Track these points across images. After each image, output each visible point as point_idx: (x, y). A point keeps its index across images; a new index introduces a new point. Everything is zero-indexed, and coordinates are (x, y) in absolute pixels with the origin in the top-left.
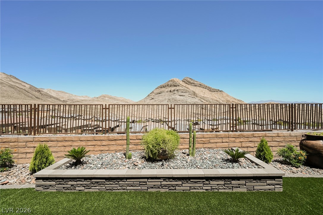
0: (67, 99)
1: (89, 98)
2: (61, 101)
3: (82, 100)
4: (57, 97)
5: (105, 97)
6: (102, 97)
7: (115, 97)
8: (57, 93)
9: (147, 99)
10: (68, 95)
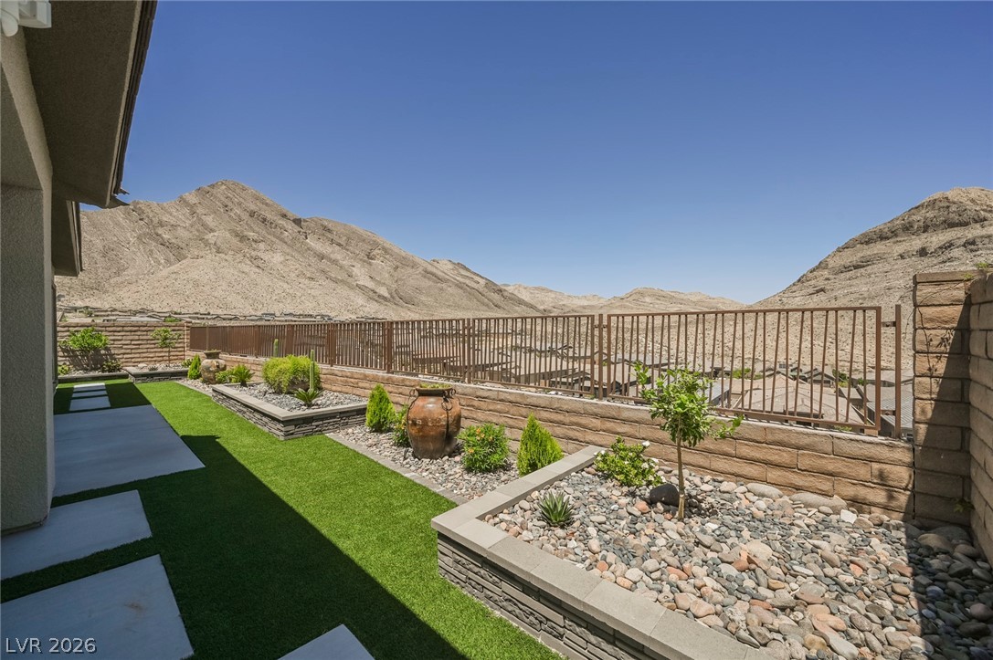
0: (553, 304)
1: (602, 301)
2: (538, 311)
3: (584, 307)
4: (532, 302)
5: (642, 294)
6: (634, 297)
7: (673, 294)
8: (531, 293)
9: (794, 294)
10: (553, 296)
